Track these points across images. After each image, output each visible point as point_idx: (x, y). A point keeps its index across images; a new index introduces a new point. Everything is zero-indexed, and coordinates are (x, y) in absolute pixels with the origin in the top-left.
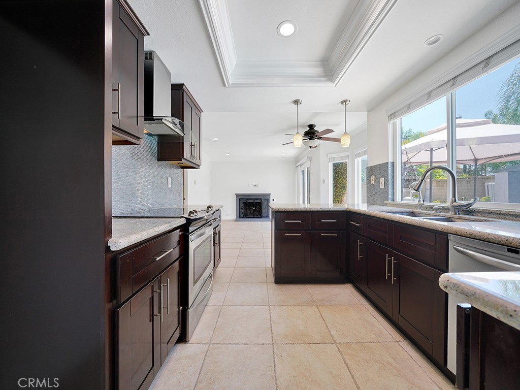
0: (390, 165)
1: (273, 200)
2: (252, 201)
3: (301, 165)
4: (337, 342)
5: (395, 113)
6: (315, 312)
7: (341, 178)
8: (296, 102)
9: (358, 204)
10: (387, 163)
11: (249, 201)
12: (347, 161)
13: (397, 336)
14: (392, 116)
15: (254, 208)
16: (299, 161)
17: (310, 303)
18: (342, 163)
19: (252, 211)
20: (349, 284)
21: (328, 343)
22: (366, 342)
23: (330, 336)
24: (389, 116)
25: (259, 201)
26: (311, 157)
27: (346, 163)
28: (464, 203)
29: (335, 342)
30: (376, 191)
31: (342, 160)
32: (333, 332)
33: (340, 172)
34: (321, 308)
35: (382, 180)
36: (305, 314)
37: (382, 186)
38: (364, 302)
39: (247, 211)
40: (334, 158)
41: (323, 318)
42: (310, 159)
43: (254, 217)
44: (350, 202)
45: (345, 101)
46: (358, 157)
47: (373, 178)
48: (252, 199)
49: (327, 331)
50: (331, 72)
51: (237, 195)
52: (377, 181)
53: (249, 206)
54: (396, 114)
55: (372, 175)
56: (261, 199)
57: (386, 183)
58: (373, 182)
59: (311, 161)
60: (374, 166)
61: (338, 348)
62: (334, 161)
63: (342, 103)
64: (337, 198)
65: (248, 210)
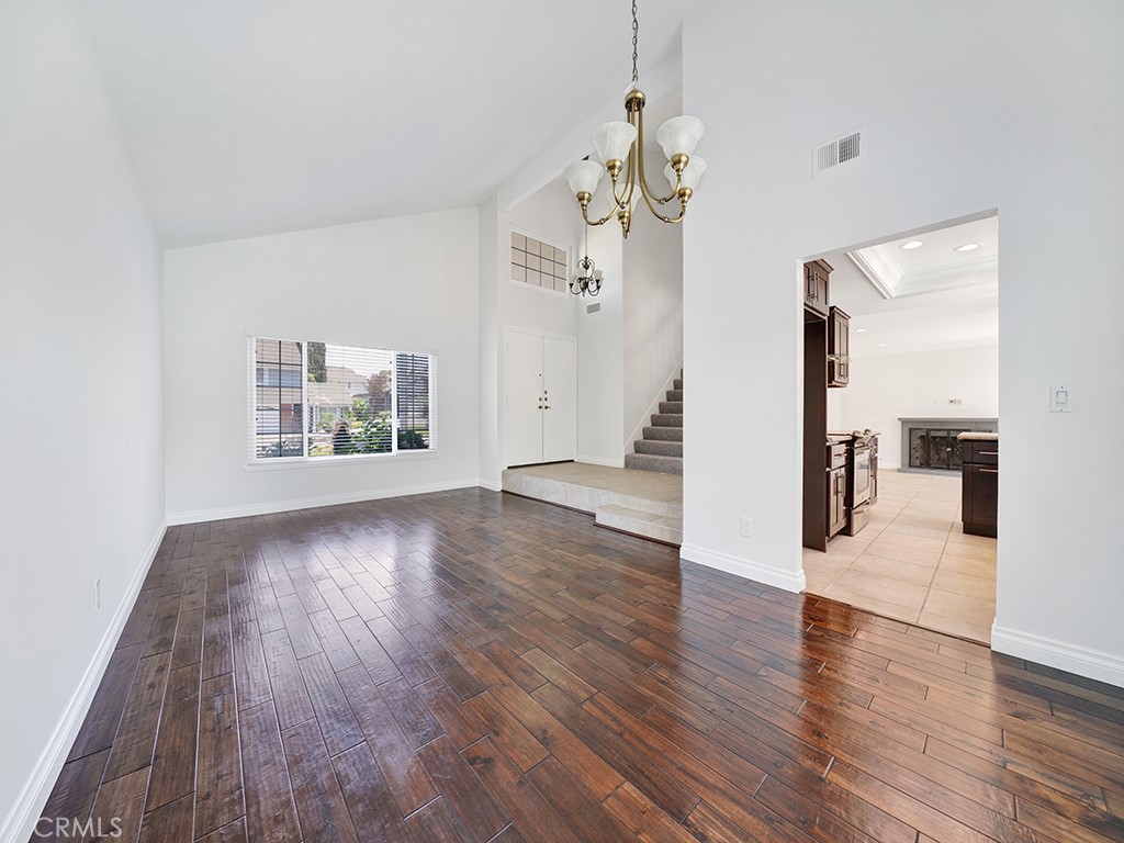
2: (944, 434)
11: (933, 434)
15: (949, 449)
19: (944, 455)
39: (929, 454)
43: (949, 469)
48: (946, 430)
51: (904, 422)
53: (935, 444)
65: (932, 452)
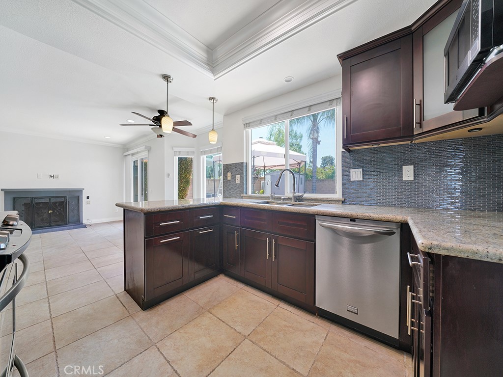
0: (245, 164)
1: (88, 198)
2: (47, 200)
3: (133, 155)
4: (247, 335)
5: (249, 123)
6: (210, 318)
7: (185, 173)
8: (166, 78)
9: (203, 199)
10: (243, 163)
12: (193, 157)
13: (276, 302)
14: (247, 125)
15: (50, 212)
16: (128, 150)
17: (201, 311)
18: (186, 158)
19: (46, 216)
20: (221, 275)
21: (241, 342)
22: (264, 320)
23: (238, 334)
24: (244, 125)
25: (62, 200)
26: (150, 148)
27: (192, 158)
28: (300, 194)
29: (245, 337)
30: (232, 186)
31: (188, 155)
32: (238, 328)
33: (185, 167)
34: (213, 311)
35: (238, 177)
36: (203, 327)
37: (238, 182)
38: (241, 285)
39: (33, 217)
40: (180, 152)
41: (221, 320)
42: (149, 149)
43: (51, 226)
44: (195, 197)
45: (213, 99)
46: (204, 154)
47: (229, 174)
48: (48, 197)
49: (233, 330)
50: (213, 64)
51: (7, 192)
52: (234, 178)
54: (251, 125)
55: (228, 172)
56: (65, 197)
57: (242, 179)
58: (229, 178)
59: (149, 151)
60: (230, 165)
61: (251, 341)
62: (180, 155)
63: (210, 99)
64: (182, 193)
